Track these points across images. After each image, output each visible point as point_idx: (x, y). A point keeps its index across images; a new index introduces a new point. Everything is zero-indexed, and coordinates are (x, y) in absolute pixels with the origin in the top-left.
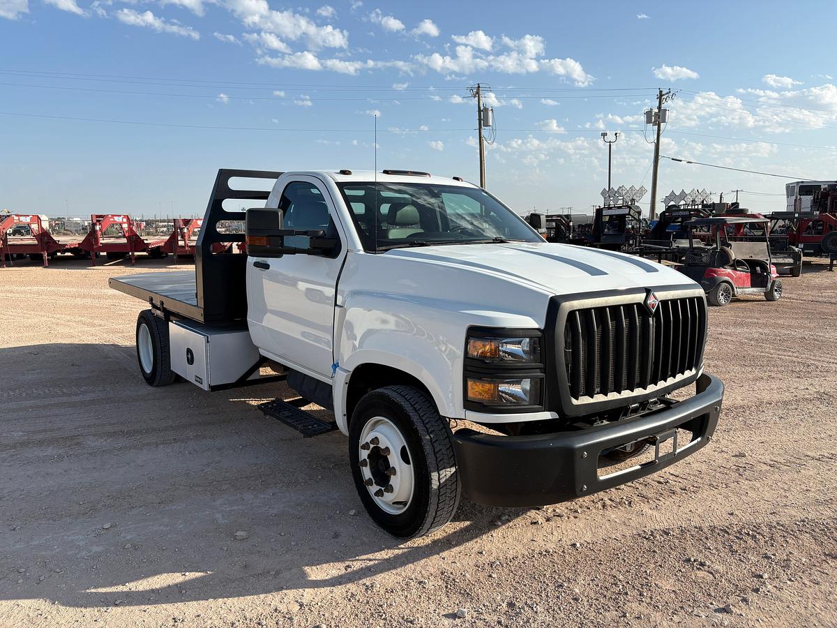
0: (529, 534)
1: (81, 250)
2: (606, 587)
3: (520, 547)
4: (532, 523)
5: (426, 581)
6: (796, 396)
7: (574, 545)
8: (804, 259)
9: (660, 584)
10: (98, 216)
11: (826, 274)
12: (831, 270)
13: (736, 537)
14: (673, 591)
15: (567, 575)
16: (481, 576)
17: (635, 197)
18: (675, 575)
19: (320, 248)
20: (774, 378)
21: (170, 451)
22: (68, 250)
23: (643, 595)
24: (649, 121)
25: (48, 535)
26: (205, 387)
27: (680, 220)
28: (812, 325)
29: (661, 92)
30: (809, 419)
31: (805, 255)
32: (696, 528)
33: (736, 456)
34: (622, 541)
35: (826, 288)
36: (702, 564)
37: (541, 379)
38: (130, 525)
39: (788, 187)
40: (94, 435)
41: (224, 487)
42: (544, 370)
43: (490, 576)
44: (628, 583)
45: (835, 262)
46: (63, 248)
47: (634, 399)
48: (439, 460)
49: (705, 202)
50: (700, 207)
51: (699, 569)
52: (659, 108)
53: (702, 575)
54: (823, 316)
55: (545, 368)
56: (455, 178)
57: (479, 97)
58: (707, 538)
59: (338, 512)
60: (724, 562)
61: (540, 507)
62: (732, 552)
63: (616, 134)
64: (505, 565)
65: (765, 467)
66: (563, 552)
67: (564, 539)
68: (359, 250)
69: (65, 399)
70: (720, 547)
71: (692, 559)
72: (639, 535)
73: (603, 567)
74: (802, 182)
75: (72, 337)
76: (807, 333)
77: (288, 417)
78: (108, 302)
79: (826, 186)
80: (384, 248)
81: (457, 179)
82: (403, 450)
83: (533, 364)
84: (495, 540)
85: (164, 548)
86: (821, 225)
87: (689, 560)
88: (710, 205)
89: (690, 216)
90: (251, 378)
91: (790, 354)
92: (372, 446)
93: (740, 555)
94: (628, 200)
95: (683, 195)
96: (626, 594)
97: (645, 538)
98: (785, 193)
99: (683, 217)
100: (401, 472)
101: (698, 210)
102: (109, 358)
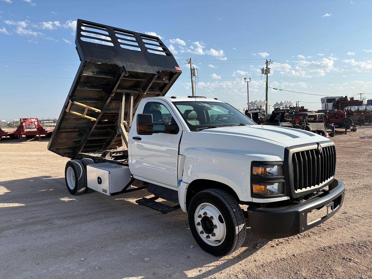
0: (272, 252)
1: (15, 135)
2: (315, 272)
3: (271, 257)
4: (271, 247)
5: (238, 275)
6: (356, 187)
7: (294, 255)
8: (335, 129)
9: (337, 269)
10: (23, 119)
11: (344, 135)
12: (346, 134)
13: (359, 247)
14: (343, 272)
15: (297, 268)
16: (261, 271)
17: (262, 105)
18: (341, 265)
19: (169, 130)
20: (343, 180)
21: (95, 224)
22: (8, 135)
23: (332, 274)
24: (263, 73)
25: (56, 265)
26: (108, 194)
27: (280, 114)
28: (349, 157)
29: (267, 61)
30: (365, 196)
31: (336, 128)
32: (341, 244)
33: (343, 213)
34: (313, 252)
35: (347, 141)
36: (350, 260)
37: (283, 183)
38: (92, 258)
39: (322, 99)
40: (57, 219)
41: (128, 239)
42: (284, 179)
43: (264, 271)
44: (324, 270)
45: (347, 130)
46: (6, 134)
47: (315, 190)
48: (238, 220)
49: (291, 107)
50: (289, 108)
51: (350, 262)
52: (267, 67)
53: (352, 264)
54: (351, 153)
55: (285, 178)
56: (215, 99)
57: (191, 64)
58: (347, 249)
59: (185, 247)
60: (358, 258)
61: (272, 240)
62: (360, 253)
63: (250, 78)
64: (268, 266)
65: (357, 218)
66: (290, 258)
67: (288, 253)
68: (188, 130)
69: (35, 203)
70: (354, 252)
71: (346, 258)
72: (319, 249)
73: (310, 264)
74: (328, 97)
75: (25, 174)
76: (348, 160)
77: (152, 205)
78: (35, 158)
79: (338, 99)
80: (200, 129)
81: (216, 99)
82: (220, 217)
83: (280, 176)
84: (259, 255)
85: (114, 268)
86: (337, 115)
87: (344, 258)
88: (293, 108)
89: (285, 112)
90: (128, 189)
91: (345, 169)
92: (203, 216)
93: (363, 254)
94: (259, 106)
95: (282, 104)
96: (325, 274)
97: (322, 250)
98: (321, 102)
99: (282, 113)
100: (220, 227)
101: (288, 110)
102: (48, 183)
